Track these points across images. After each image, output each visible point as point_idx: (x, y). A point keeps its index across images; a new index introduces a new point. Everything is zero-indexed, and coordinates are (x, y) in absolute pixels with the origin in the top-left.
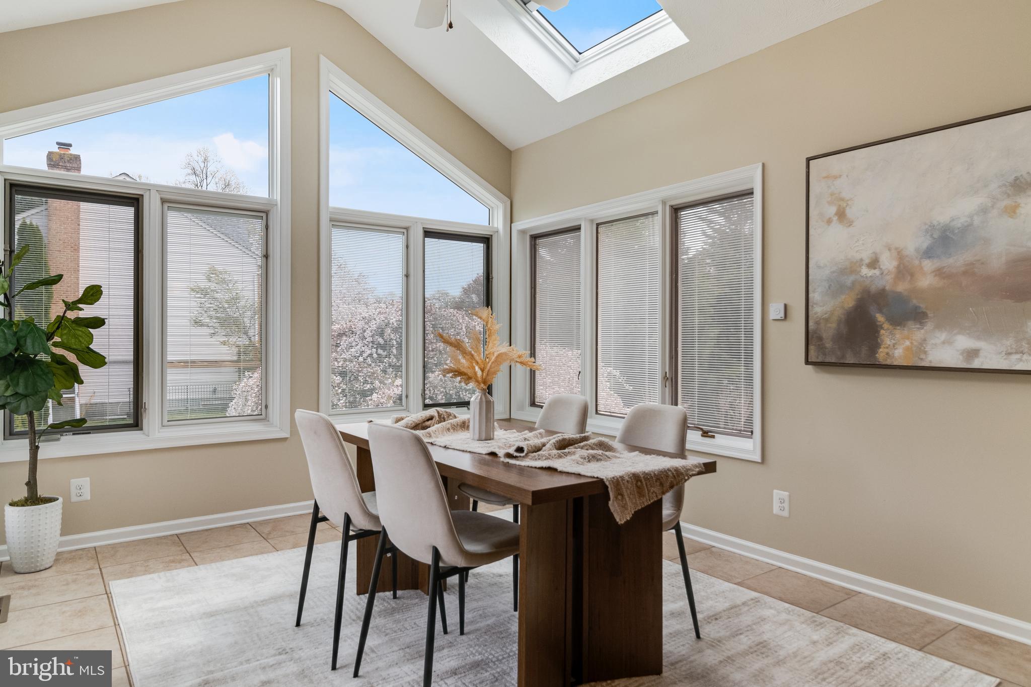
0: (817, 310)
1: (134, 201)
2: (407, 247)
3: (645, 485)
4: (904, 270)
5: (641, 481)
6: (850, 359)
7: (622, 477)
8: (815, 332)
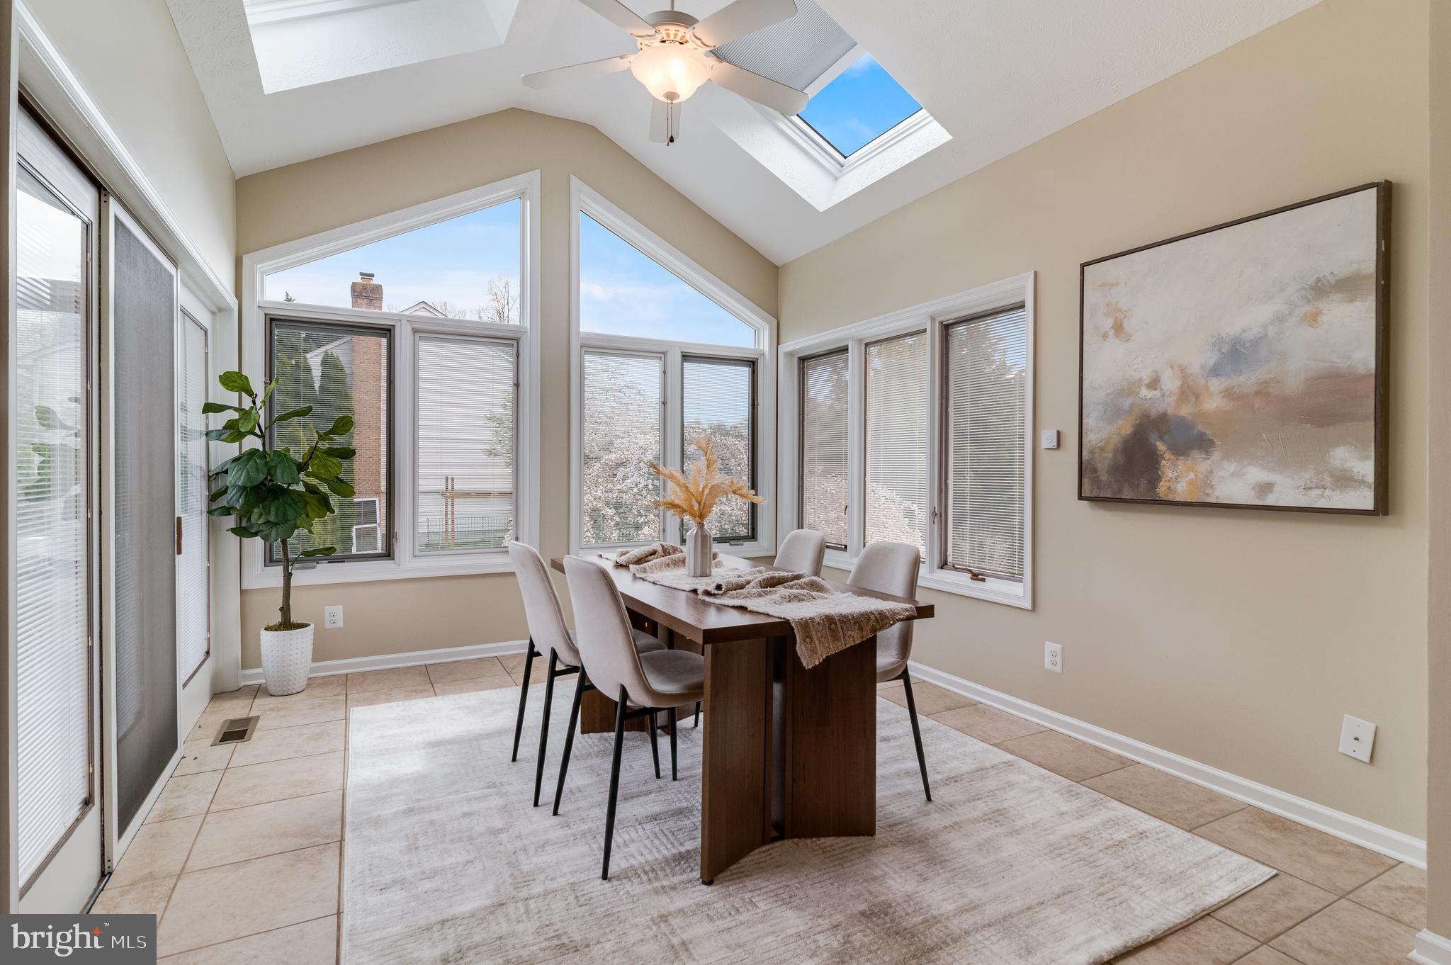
0: (1092, 438)
1: (387, 332)
2: (665, 373)
3: (840, 628)
5: (835, 624)
6: (1127, 494)
7: (812, 619)
8: (1089, 462)
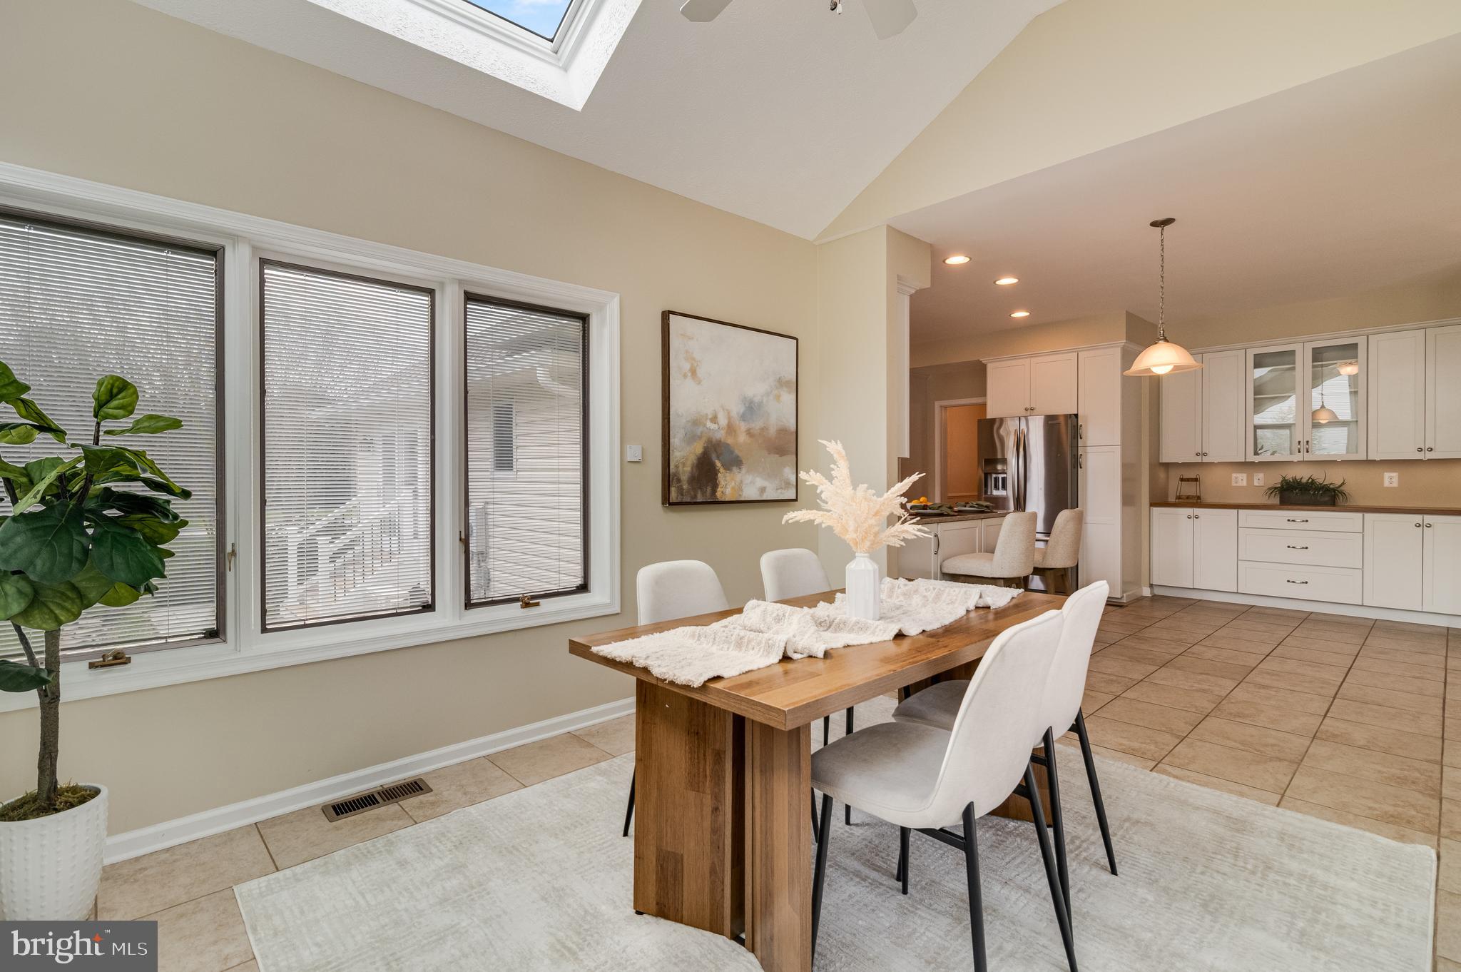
0: (676, 455)
4: (731, 429)
6: (700, 499)
8: (675, 475)
